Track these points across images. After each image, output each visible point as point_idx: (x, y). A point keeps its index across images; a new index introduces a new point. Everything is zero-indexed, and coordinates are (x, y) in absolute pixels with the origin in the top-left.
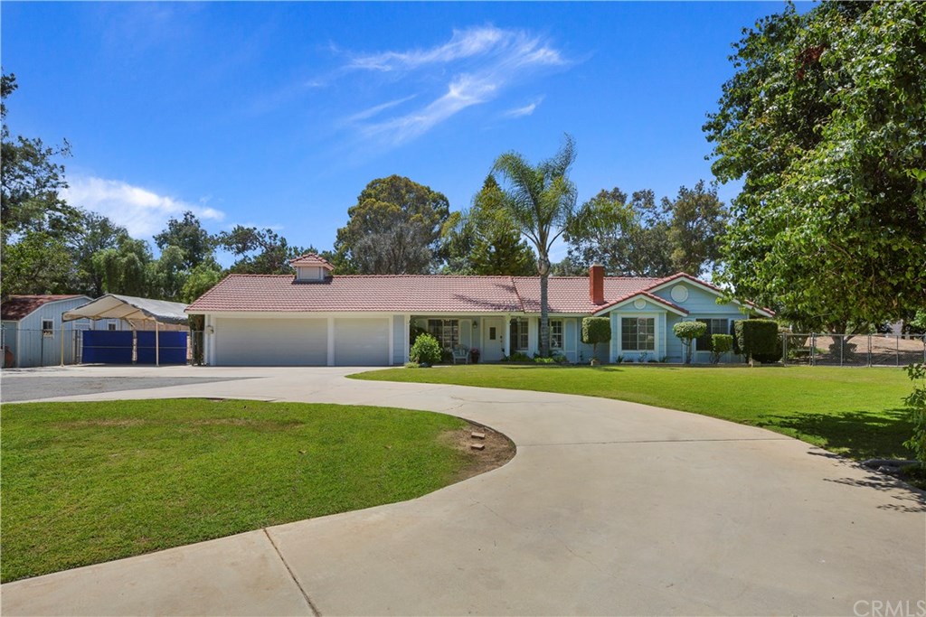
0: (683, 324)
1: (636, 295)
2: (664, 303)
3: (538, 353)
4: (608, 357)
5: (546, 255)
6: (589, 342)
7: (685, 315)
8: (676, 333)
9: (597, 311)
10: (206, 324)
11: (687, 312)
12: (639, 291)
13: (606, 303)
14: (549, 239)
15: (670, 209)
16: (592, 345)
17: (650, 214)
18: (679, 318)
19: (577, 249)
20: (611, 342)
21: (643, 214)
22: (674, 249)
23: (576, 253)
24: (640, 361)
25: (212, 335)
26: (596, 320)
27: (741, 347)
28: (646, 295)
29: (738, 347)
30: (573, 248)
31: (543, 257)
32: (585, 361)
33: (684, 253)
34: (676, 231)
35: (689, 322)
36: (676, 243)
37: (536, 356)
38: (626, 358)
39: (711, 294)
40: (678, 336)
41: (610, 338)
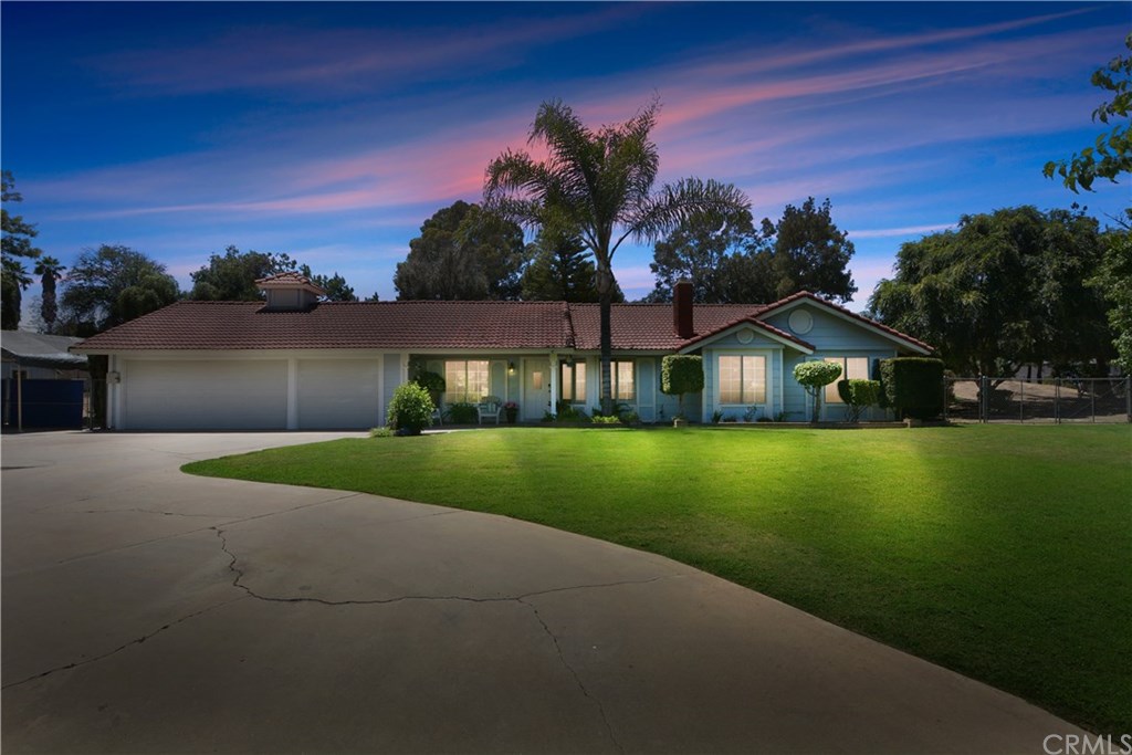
0: (808, 364)
1: (740, 322)
2: (780, 334)
3: (599, 408)
4: (700, 413)
5: (608, 265)
6: (672, 391)
7: (810, 352)
8: (799, 378)
9: (683, 347)
10: (110, 369)
11: (812, 348)
12: (744, 317)
13: (697, 335)
14: (613, 241)
15: (773, 232)
16: (677, 397)
17: (749, 239)
18: (802, 357)
19: (666, 282)
20: (704, 391)
21: (741, 239)
22: (781, 278)
23: (666, 286)
24: (746, 419)
25: (118, 385)
26: (683, 359)
27: (891, 397)
28: (754, 323)
29: (887, 399)
30: (662, 280)
31: (603, 268)
32: (667, 420)
33: (792, 283)
34: (782, 258)
35: (817, 363)
36: (783, 272)
37: (596, 412)
38: (726, 415)
39: (846, 321)
40: (801, 382)
41: (702, 386)
